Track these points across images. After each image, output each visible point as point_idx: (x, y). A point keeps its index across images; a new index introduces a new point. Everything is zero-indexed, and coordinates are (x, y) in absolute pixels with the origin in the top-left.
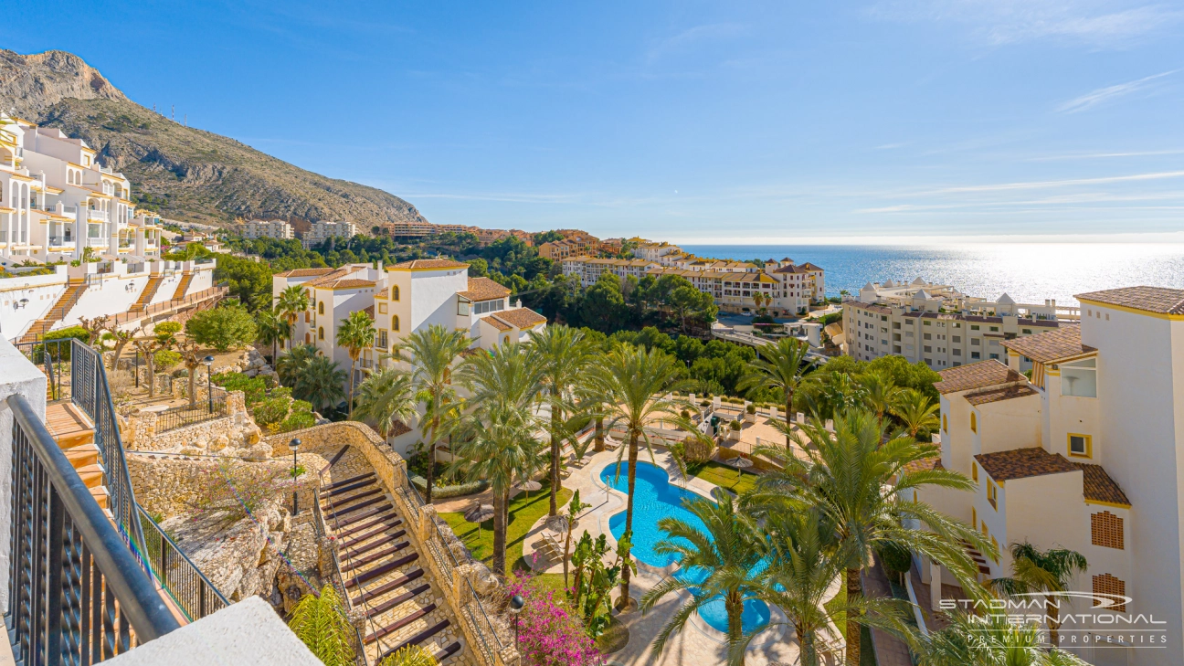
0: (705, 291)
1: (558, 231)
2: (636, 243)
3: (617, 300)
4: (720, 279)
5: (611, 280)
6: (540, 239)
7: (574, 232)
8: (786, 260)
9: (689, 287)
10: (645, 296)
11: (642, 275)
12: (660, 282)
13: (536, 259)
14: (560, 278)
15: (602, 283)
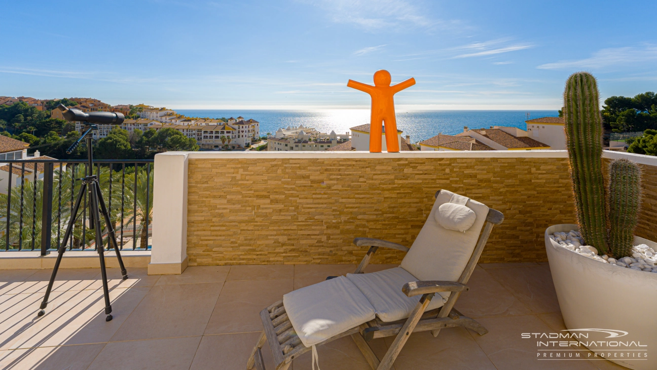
0: (191, 137)
1: (72, 99)
2: (141, 108)
3: (125, 146)
4: (201, 130)
5: (121, 133)
6: (51, 105)
7: (86, 100)
8: (240, 117)
9: (180, 135)
10: (148, 143)
11: (145, 129)
12: (159, 133)
13: (48, 120)
14: (73, 134)
15: (112, 136)
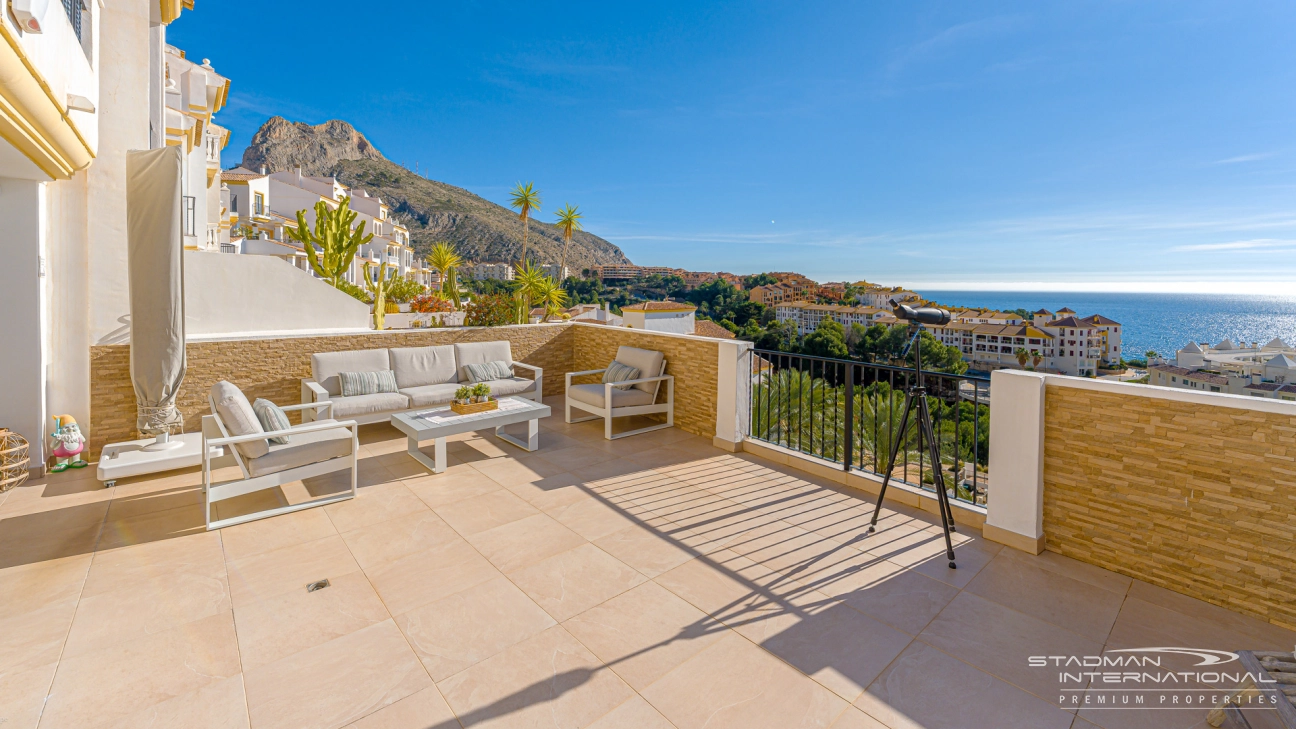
0: (949, 344)
1: (771, 274)
2: (861, 288)
3: (840, 350)
4: (971, 332)
5: (833, 328)
6: (750, 283)
7: (788, 275)
8: (1064, 310)
9: (930, 339)
10: (874, 348)
11: (869, 324)
12: (892, 333)
13: (746, 303)
14: (774, 325)
15: (822, 331)
